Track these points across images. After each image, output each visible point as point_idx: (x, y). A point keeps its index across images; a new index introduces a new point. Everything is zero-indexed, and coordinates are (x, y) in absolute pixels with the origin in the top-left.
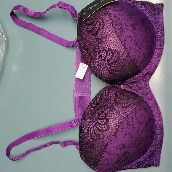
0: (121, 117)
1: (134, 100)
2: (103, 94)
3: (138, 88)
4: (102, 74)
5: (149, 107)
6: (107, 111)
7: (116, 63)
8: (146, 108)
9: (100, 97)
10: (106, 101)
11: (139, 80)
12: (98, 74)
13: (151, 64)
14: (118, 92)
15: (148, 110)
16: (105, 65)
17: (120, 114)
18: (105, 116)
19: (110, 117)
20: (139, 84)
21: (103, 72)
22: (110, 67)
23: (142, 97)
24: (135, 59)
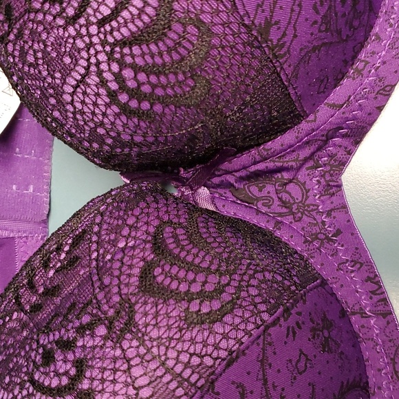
0: (173, 385)
1: (260, 276)
2: (84, 232)
3: (284, 204)
4: (75, 118)
5: (343, 314)
6: (90, 344)
7: (153, 47)
8: (324, 319)
9: (67, 253)
10: (95, 278)
11: (290, 161)
12: (56, 114)
13: (359, 72)
14: (170, 222)
15: (334, 333)
16: (84, 54)
17: (170, 363)
18: (73, 372)
19: (103, 381)
20: (290, 187)
21: (83, 102)
22: (115, 67)
23: (302, 257)
24: (268, 24)
